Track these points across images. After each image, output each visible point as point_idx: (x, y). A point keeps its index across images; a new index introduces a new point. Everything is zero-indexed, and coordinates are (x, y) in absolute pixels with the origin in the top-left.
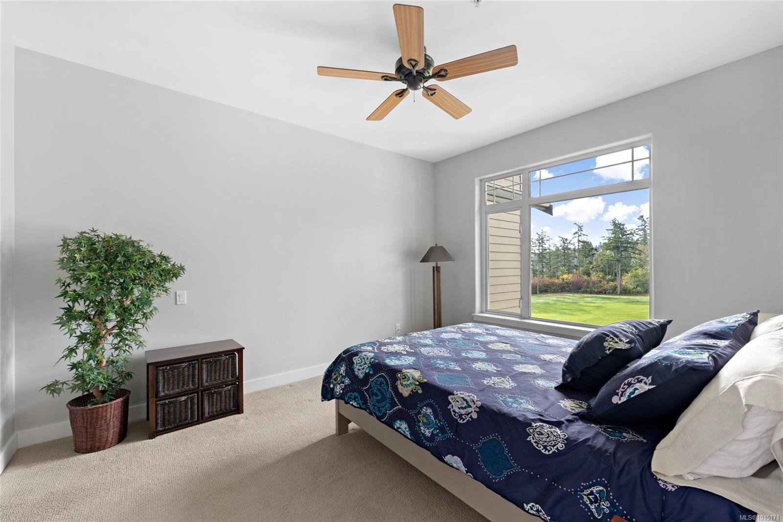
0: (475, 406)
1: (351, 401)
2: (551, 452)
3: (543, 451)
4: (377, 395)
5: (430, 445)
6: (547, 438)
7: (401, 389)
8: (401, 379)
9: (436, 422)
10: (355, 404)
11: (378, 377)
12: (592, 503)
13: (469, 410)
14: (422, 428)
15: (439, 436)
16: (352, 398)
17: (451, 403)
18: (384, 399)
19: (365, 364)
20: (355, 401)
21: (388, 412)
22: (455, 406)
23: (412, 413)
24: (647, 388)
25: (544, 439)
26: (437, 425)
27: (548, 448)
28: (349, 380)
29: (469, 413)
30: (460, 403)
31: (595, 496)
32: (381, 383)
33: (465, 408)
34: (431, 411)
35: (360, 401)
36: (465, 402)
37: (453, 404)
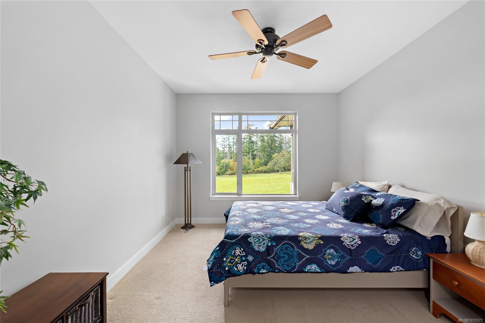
0: (357, 238)
1: (260, 271)
2: (396, 243)
3: (393, 245)
4: (283, 257)
5: (336, 269)
6: (393, 239)
7: (305, 246)
8: (304, 240)
9: (338, 255)
10: (265, 271)
11: (283, 245)
12: (413, 255)
13: (355, 241)
14: (329, 262)
15: (342, 261)
16: (260, 268)
17: (344, 242)
18: (291, 257)
19: (264, 240)
20: (264, 269)
21: (297, 264)
22: (347, 242)
23: (319, 256)
24: (403, 211)
25: (392, 240)
26: (338, 256)
27: (394, 242)
28: (251, 257)
29: (356, 243)
30: (349, 239)
31: (413, 252)
32: (286, 248)
33: (353, 241)
34: (333, 250)
35: (268, 267)
36: (351, 238)
37: (345, 241)
